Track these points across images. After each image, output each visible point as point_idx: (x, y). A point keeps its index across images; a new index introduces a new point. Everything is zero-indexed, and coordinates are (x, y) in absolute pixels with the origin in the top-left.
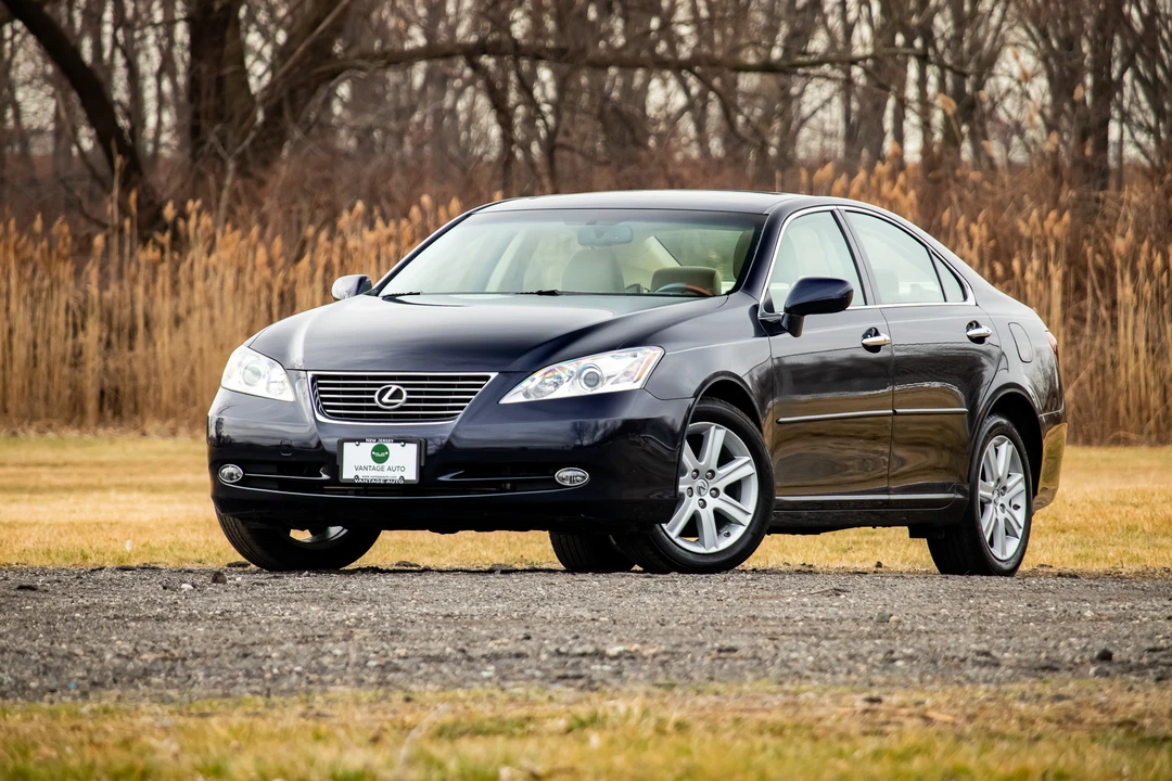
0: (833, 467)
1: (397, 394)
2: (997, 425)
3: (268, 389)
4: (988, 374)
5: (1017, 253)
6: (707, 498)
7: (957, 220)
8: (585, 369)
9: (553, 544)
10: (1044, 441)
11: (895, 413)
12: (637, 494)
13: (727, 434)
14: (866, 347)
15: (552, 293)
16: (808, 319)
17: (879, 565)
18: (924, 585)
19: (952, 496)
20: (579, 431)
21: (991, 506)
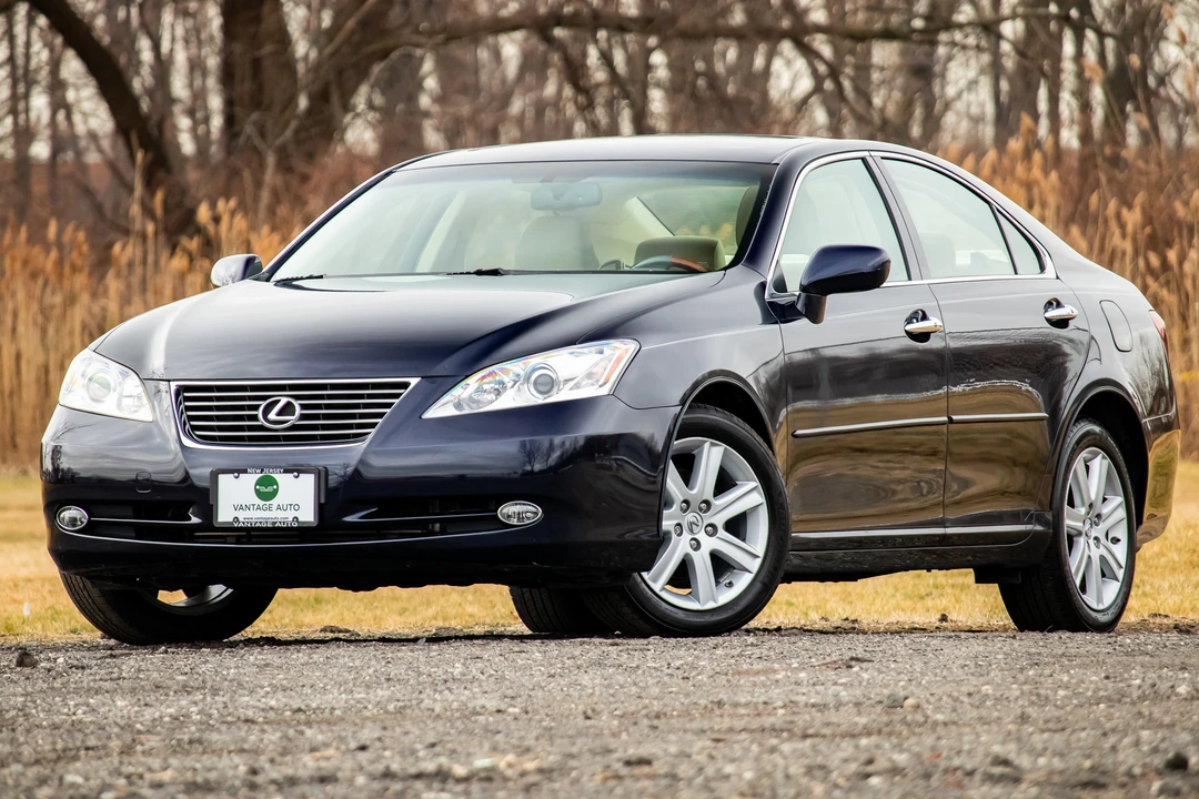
0: (879, 492)
1: (287, 409)
2: (1087, 434)
3: (119, 406)
4: (1073, 367)
5: (1177, 240)
6: (702, 536)
7: (1106, 205)
8: (534, 370)
9: (514, 600)
10: (1150, 455)
11: (951, 421)
12: (609, 533)
13: (726, 452)
14: (911, 335)
15: (495, 272)
16: (832, 300)
17: (944, 618)
18: (981, 649)
19: (1029, 527)
20: (530, 454)
21: (1082, 540)
